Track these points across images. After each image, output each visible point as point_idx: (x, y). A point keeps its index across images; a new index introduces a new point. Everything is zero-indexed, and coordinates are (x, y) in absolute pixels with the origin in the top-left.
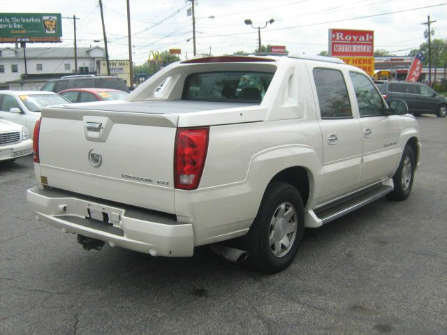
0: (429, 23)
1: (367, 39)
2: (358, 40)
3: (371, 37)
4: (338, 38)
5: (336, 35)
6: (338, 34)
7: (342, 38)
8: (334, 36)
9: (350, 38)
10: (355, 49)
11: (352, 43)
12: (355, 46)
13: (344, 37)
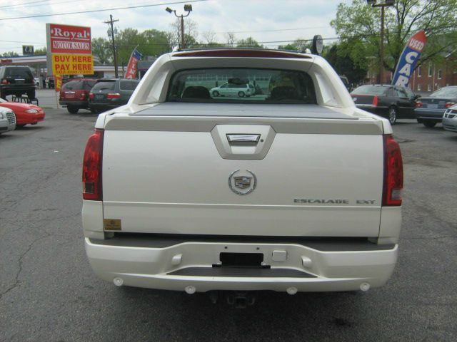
0: (111, 23)
1: (85, 36)
2: (76, 36)
3: (88, 34)
4: (56, 34)
5: (54, 30)
6: (56, 29)
7: (61, 34)
8: (52, 32)
9: (68, 34)
10: (74, 45)
11: (71, 39)
12: (73, 43)
13: (62, 33)
